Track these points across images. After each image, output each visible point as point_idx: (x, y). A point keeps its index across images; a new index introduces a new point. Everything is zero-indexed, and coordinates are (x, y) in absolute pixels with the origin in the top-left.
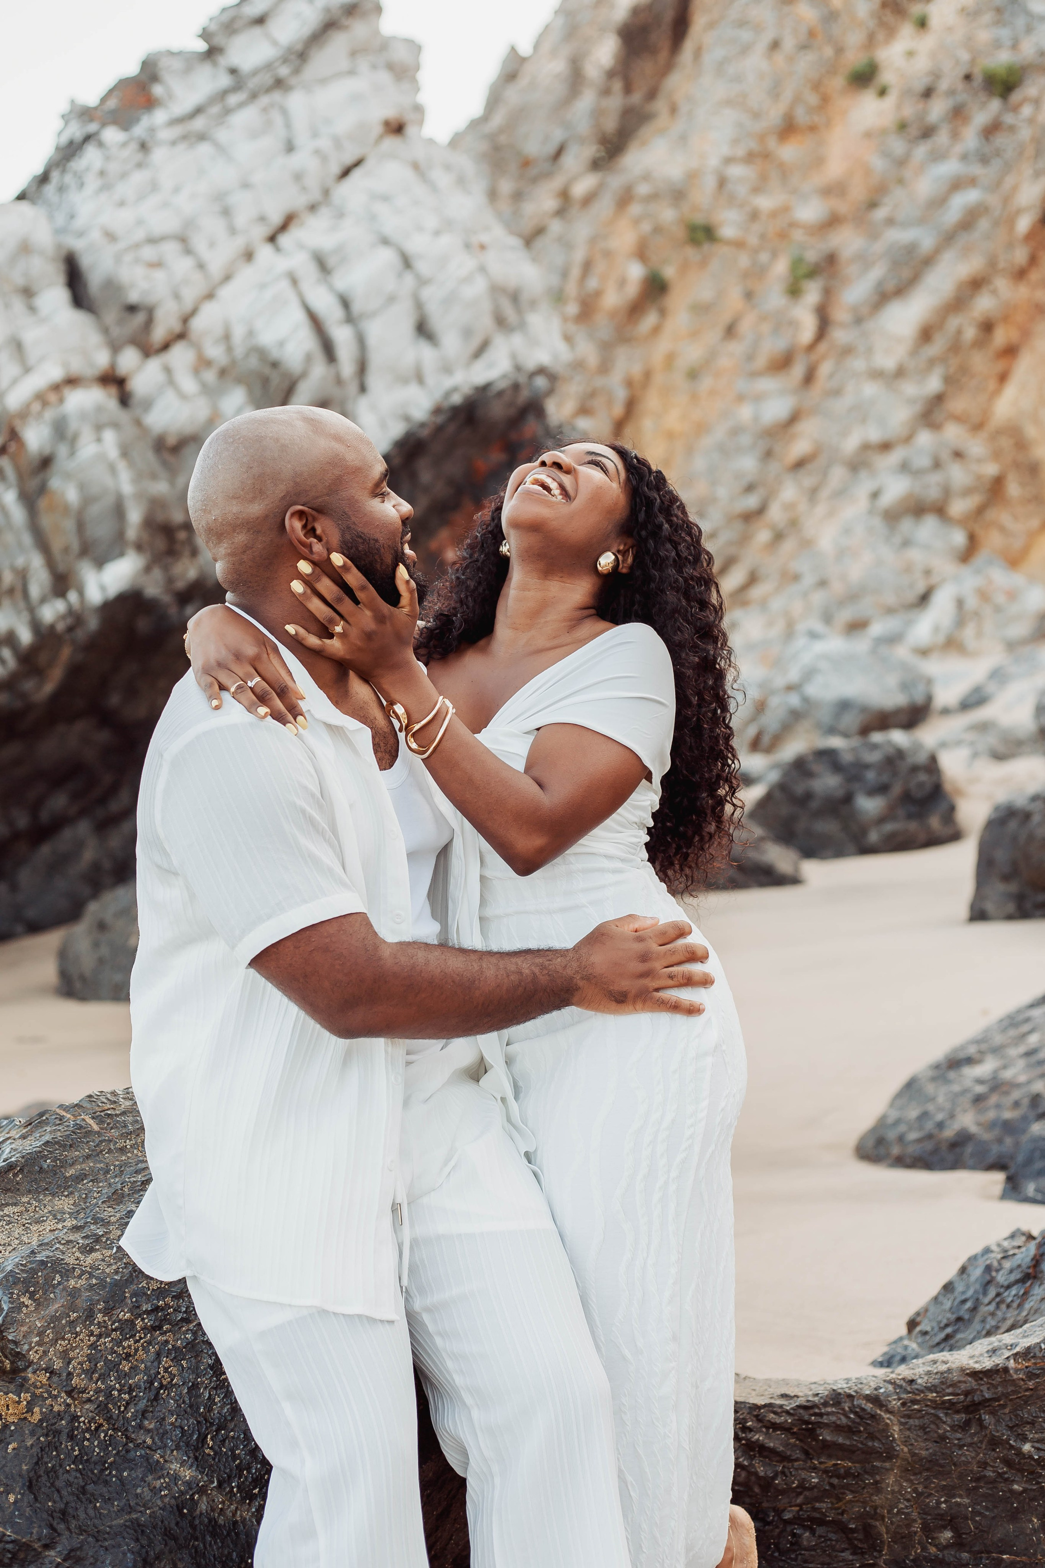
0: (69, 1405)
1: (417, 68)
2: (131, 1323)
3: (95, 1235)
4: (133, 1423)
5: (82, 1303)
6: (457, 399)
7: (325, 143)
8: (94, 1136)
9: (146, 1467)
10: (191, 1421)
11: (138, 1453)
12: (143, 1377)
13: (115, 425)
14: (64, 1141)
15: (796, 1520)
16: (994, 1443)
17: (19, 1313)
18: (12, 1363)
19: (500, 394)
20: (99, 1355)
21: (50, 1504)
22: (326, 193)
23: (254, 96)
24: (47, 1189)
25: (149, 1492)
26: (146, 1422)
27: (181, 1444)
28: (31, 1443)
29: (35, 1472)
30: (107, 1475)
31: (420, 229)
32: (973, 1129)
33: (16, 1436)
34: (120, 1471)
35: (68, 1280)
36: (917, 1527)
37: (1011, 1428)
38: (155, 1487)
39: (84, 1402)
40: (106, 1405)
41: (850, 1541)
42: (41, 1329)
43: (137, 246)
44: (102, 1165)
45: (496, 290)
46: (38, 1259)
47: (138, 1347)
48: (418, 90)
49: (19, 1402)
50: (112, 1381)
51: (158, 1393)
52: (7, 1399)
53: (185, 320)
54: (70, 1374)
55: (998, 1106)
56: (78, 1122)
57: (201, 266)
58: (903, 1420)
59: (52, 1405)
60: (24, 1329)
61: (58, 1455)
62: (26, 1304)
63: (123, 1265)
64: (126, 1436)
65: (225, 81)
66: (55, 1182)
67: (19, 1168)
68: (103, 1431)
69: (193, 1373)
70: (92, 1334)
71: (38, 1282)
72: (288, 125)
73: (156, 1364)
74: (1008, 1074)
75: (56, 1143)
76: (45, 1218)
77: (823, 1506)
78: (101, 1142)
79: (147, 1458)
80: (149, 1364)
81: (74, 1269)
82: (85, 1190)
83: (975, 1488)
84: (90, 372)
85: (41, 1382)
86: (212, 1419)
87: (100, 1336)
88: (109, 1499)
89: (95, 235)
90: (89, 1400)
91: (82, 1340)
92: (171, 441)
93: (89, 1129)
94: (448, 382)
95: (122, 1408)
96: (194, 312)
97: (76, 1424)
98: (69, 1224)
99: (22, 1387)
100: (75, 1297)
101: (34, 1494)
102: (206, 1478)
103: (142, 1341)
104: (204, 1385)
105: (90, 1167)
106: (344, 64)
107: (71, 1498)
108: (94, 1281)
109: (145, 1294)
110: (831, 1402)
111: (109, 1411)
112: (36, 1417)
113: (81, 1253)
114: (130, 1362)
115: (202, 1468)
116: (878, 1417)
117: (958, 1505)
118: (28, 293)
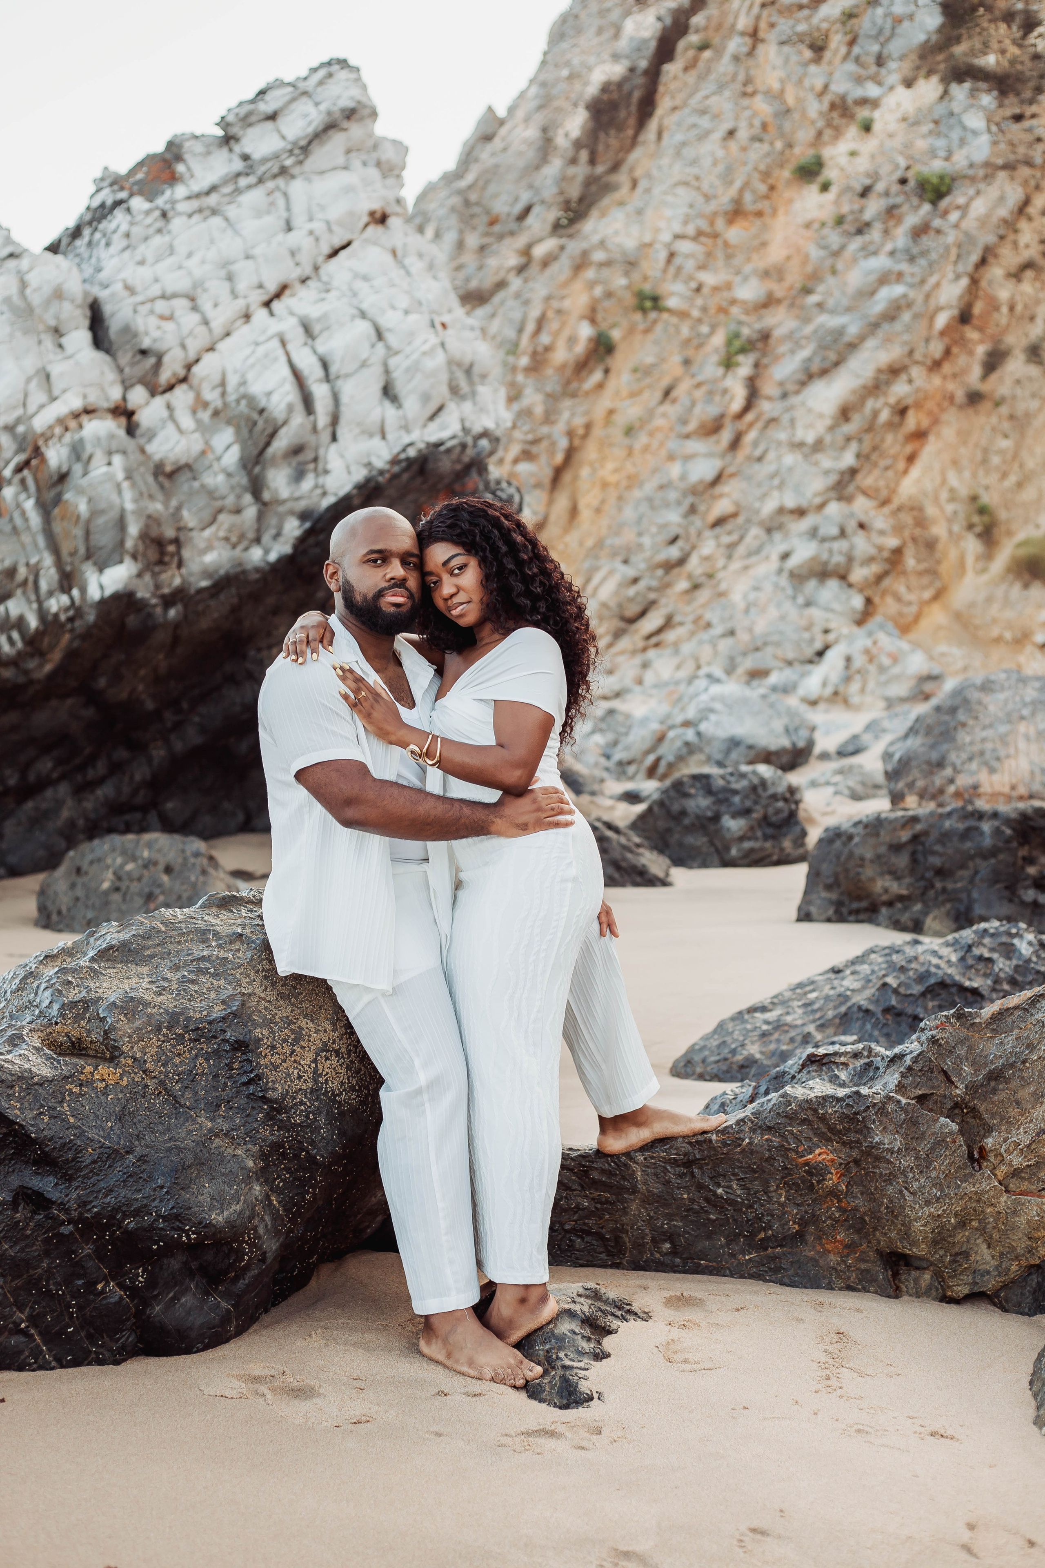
0: (143, 1079)
1: (403, 168)
3: (163, 987)
4: (180, 1093)
5: (155, 1022)
6: (412, 453)
8: (162, 934)
9: (186, 1118)
11: (181, 1110)
12: (187, 1067)
13: (123, 452)
14: (144, 935)
15: (573, 1231)
16: (700, 1187)
17: (118, 1024)
18: (113, 1052)
19: (449, 451)
20: (163, 1052)
22: (316, 268)
23: (261, 181)
24: (133, 961)
25: (186, 1131)
26: (187, 1093)
27: (207, 1107)
29: (123, 1112)
30: (163, 1120)
31: (393, 307)
32: (758, 1056)
33: (113, 1091)
34: (171, 1118)
35: (147, 1009)
36: (648, 1239)
37: (711, 1178)
38: (190, 1130)
39: (153, 1078)
40: (165, 1081)
41: (606, 1246)
42: (130, 1034)
43: (153, 300)
44: (166, 951)
45: (452, 364)
46: (129, 996)
47: (186, 1051)
48: (402, 186)
49: (116, 1074)
50: (169, 1068)
51: (195, 1077)
52: (108, 1071)
53: (189, 367)
54: (145, 1061)
55: (778, 1041)
56: (153, 926)
57: (206, 322)
58: (644, 1169)
59: (134, 1077)
60: (121, 1033)
61: (136, 1105)
62: (122, 1019)
64: (175, 1099)
65: (238, 165)
66: (138, 957)
68: (162, 1095)
69: (216, 1068)
70: (159, 1040)
71: (129, 1009)
72: (288, 207)
73: (195, 1061)
74: (789, 1019)
76: (132, 976)
77: (590, 1222)
79: (186, 1113)
80: (191, 1060)
81: (150, 1003)
82: (156, 963)
83: (686, 1216)
84: (105, 404)
85: (128, 1064)
89: (117, 288)
90: (155, 1077)
91: (153, 1043)
92: (168, 469)
93: (159, 930)
94: (407, 440)
95: (174, 1084)
96: (196, 361)
97: (147, 1090)
98: (147, 980)
99: (118, 1065)
100: (150, 1018)
101: (122, 1124)
102: (219, 1128)
103: (188, 1047)
105: (159, 951)
106: (341, 160)
108: (162, 1011)
109: (192, 1020)
111: (166, 1084)
112: (124, 1083)
113: (155, 995)
114: (180, 1058)
116: (628, 1166)
117: (675, 1226)
118: (58, 333)
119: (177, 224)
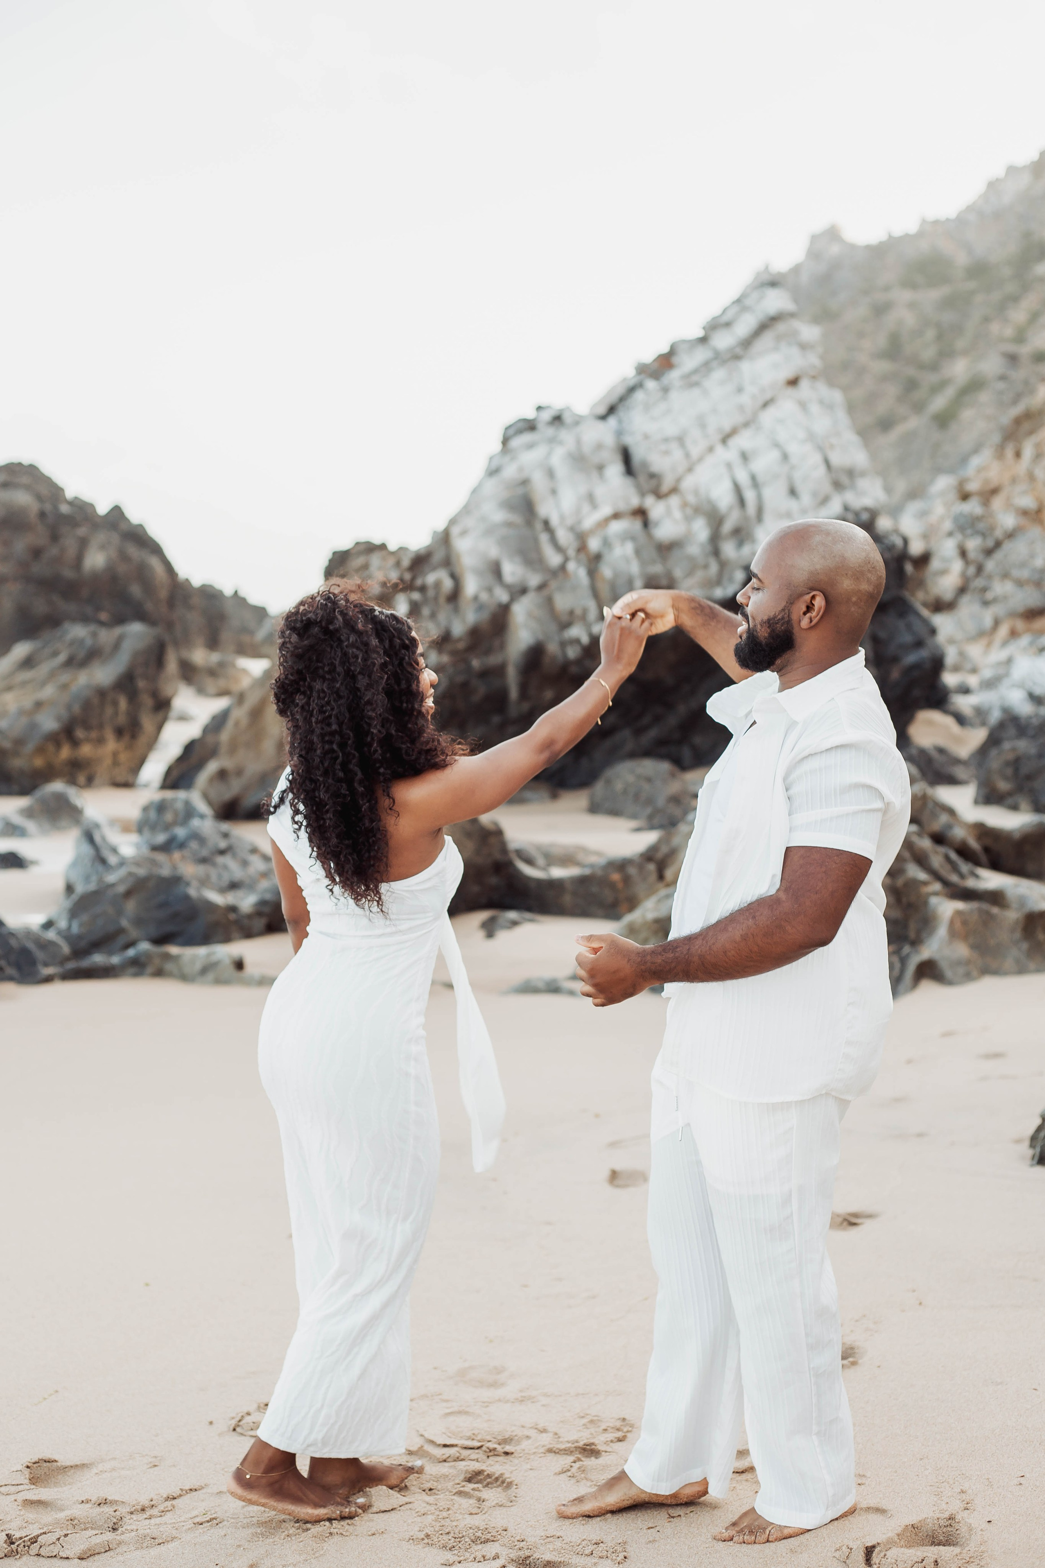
7: (756, 389)
13: (633, 538)
22: (754, 416)
23: (723, 363)
31: (795, 438)
43: (658, 443)
45: (833, 470)
57: (687, 455)
65: (710, 354)
72: (739, 379)
84: (627, 509)
89: (638, 436)
92: (665, 545)
96: (681, 478)
118: (600, 468)
119: (674, 395)
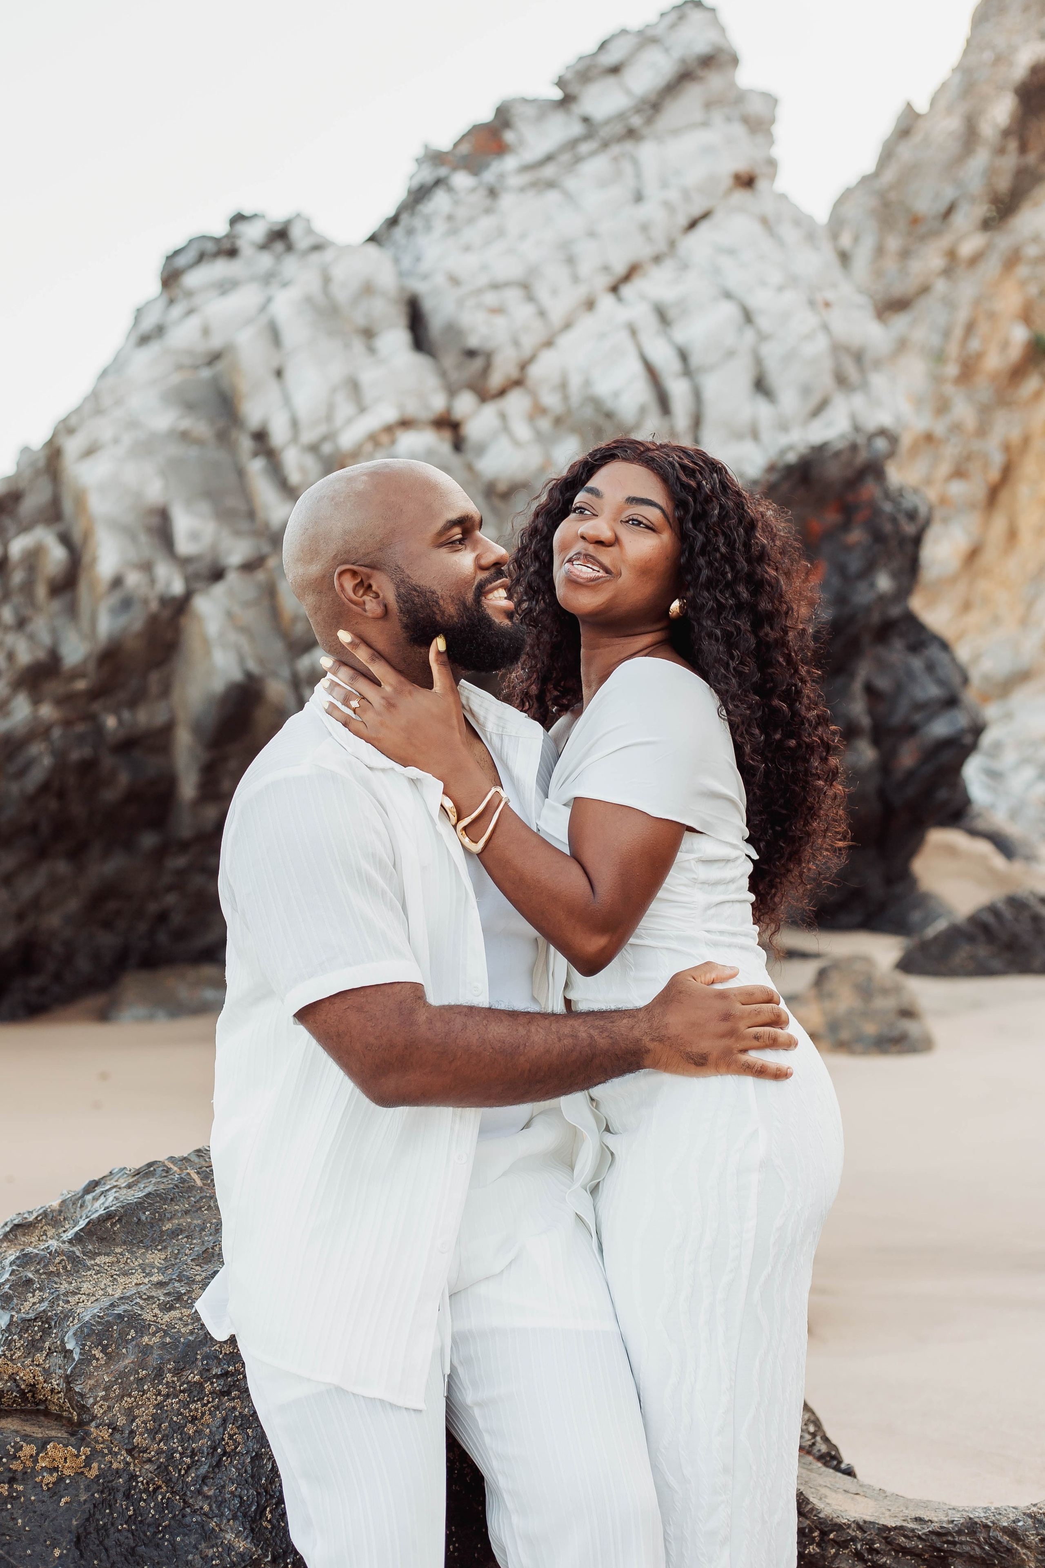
0: (128, 1464)
1: (773, 121)
2: (200, 1385)
3: (178, 1292)
4: (192, 1488)
5: (153, 1360)
6: (791, 458)
7: (673, 195)
8: (196, 1191)
9: (201, 1534)
10: (251, 1491)
11: (194, 1519)
12: (207, 1442)
14: (165, 1194)
17: (88, 1366)
18: (79, 1415)
19: (837, 454)
20: (165, 1415)
21: (95, 1562)
22: (672, 244)
23: (605, 145)
24: (141, 1242)
25: (200, 1559)
26: (206, 1489)
27: (239, 1514)
28: (84, 1498)
29: (85, 1529)
30: (160, 1539)
31: (763, 283)
33: (70, 1489)
34: (173, 1536)
35: (143, 1337)
38: (207, 1556)
39: (144, 1462)
40: (166, 1467)
42: (108, 1384)
43: (480, 291)
44: (199, 1221)
45: (838, 348)
46: (116, 1312)
47: (205, 1411)
48: (772, 143)
49: (77, 1456)
50: (175, 1444)
51: (221, 1459)
52: (66, 1451)
53: (523, 366)
54: (132, 1432)
56: (183, 1176)
57: (542, 313)
58: (1040, 1557)
59: (111, 1462)
60: (92, 1382)
61: (111, 1513)
62: (97, 1356)
63: (199, 1326)
64: (184, 1500)
65: (577, 129)
66: (150, 1235)
67: (117, 1218)
68: (161, 1493)
69: (258, 1442)
70: (159, 1393)
71: (112, 1336)
72: (638, 175)
73: (221, 1429)
75: (158, 1195)
76: (134, 1271)
78: (202, 1198)
79: (202, 1525)
80: (214, 1429)
81: (150, 1325)
82: (178, 1245)
84: (426, 415)
85: (102, 1437)
86: (273, 1491)
87: (167, 1396)
88: (158, 1563)
89: (439, 279)
90: (149, 1460)
91: (149, 1399)
92: (502, 487)
93: (193, 1184)
94: (784, 440)
95: (183, 1472)
96: (532, 359)
97: (134, 1484)
98: (155, 1279)
99: (83, 1441)
100: (146, 1354)
101: (81, 1551)
102: (260, 1552)
103: (209, 1405)
104: (268, 1456)
105: (187, 1223)
106: (698, 116)
107: (119, 1558)
108: (168, 1340)
109: (217, 1358)
110: (966, 1531)
111: (169, 1473)
112: (94, 1472)
113: (160, 1310)
114: (195, 1425)
115: (257, 1541)
116: (1013, 1551)
118: (368, 334)
119: (507, 201)
